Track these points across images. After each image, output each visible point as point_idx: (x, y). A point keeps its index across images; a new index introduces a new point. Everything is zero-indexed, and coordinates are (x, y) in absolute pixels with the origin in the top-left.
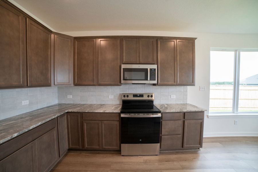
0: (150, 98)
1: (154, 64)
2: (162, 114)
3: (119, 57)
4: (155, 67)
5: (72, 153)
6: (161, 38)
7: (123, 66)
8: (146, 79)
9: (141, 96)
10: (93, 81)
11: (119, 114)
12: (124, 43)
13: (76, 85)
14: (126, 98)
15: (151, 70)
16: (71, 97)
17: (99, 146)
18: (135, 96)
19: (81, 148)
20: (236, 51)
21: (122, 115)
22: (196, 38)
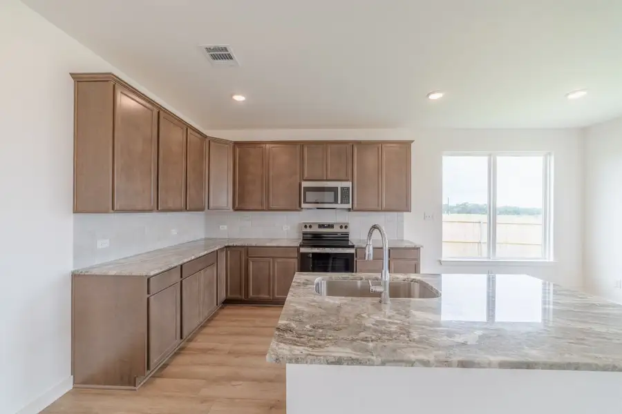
0: (344, 230)
1: (348, 180)
2: (356, 250)
3: (298, 170)
4: (348, 184)
5: (229, 306)
6: (359, 143)
7: (305, 184)
8: (336, 202)
9: (331, 226)
10: (262, 205)
11: (298, 248)
12: (306, 149)
13: (236, 209)
14: (308, 230)
15: (342, 189)
16: (226, 227)
17: (269, 294)
18: (321, 226)
19: (243, 298)
20: (490, 155)
21: (303, 250)
22: (413, 141)
